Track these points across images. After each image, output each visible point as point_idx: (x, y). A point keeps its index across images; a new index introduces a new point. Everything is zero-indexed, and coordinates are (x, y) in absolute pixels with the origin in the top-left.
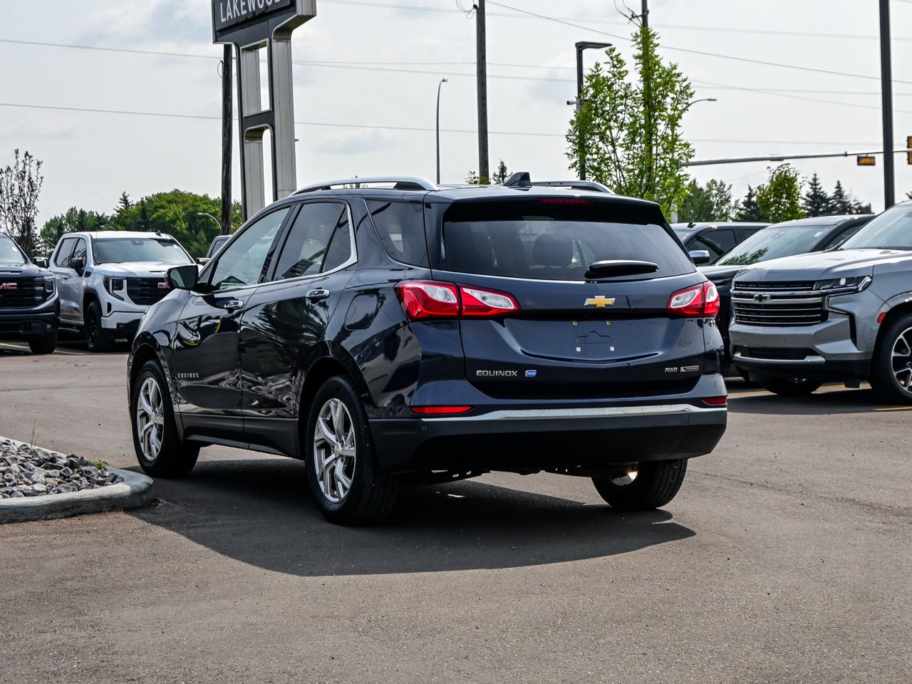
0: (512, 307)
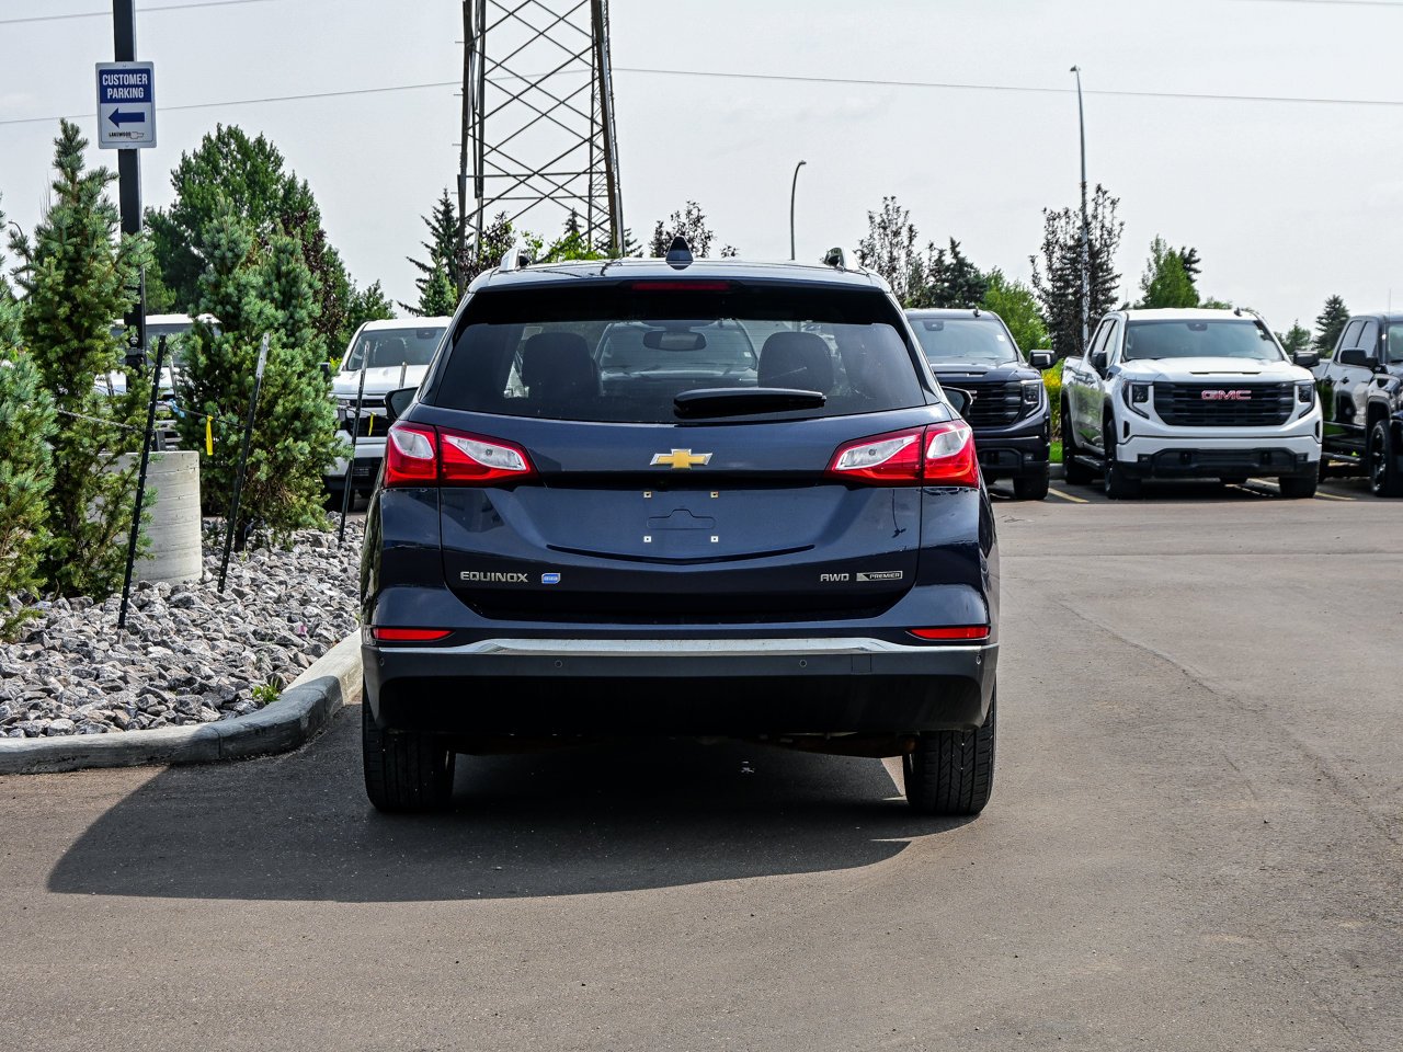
0: (523, 467)
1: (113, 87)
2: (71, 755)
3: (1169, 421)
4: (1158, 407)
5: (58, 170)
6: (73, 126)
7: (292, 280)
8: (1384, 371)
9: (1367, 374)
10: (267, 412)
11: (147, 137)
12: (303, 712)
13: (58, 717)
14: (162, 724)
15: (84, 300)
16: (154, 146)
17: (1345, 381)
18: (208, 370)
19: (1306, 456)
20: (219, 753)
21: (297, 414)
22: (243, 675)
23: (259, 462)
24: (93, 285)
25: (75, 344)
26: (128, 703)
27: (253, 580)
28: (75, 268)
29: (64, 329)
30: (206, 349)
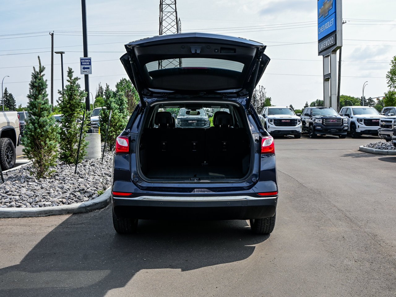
1: (83, 62)
2: (48, 212)
3: (276, 125)
4: (274, 123)
5: (68, 77)
6: (71, 68)
7: (122, 100)
8: (312, 117)
9: (309, 117)
10: (116, 125)
11: (90, 72)
12: (108, 198)
13: (48, 201)
14: (73, 202)
15: (73, 104)
16: (92, 74)
17: (305, 119)
18: (104, 117)
19: (299, 131)
20: (86, 210)
21: (121, 126)
22: (97, 187)
23: (114, 135)
24: (74, 101)
25: (71, 112)
26: (66, 197)
27: (111, 158)
28: (71, 97)
29: (69, 110)
30: (104, 113)
